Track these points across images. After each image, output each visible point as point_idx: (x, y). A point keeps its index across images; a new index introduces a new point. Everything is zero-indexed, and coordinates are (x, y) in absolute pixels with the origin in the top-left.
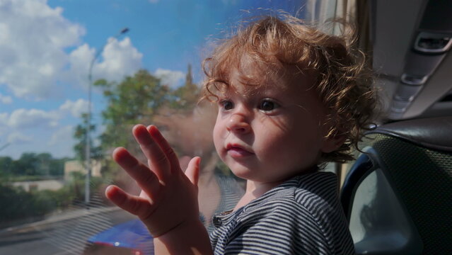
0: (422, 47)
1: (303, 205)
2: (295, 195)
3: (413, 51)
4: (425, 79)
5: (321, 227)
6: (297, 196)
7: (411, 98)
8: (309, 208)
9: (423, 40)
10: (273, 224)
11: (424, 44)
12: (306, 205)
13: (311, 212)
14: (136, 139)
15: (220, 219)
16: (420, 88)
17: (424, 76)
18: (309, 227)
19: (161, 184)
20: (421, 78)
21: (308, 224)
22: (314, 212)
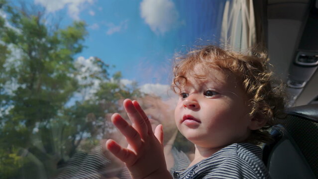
0: (301, 61)
1: (244, 159)
2: (237, 153)
3: (295, 64)
4: (304, 84)
5: (258, 175)
6: (239, 154)
7: (295, 98)
8: (248, 162)
9: (301, 57)
10: (227, 171)
11: (302, 60)
12: (246, 159)
13: (250, 164)
14: (126, 109)
15: (178, 173)
16: (301, 90)
17: (303, 82)
18: (251, 175)
19: (142, 141)
20: (301, 83)
21: (250, 172)
22: (252, 165)
